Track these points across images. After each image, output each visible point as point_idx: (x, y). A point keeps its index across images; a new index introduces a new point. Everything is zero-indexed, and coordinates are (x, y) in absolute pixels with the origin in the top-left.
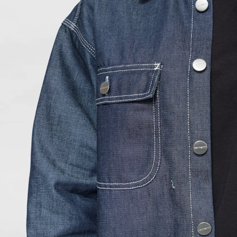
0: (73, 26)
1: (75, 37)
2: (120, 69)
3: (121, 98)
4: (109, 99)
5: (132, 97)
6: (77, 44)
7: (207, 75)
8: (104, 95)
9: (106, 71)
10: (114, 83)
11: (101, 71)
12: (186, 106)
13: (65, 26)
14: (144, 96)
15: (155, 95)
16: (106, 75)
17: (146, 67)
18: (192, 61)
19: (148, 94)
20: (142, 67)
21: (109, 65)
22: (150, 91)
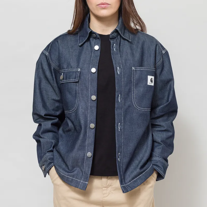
0: (47, 54)
1: (48, 58)
2: (66, 70)
3: (67, 81)
4: (63, 81)
5: (70, 81)
6: (49, 61)
7: (96, 74)
8: (62, 80)
9: (62, 71)
10: (65, 75)
11: (61, 71)
12: (89, 84)
13: (43, 53)
14: (75, 80)
15: (78, 81)
16: (62, 73)
17: (75, 70)
18: (91, 68)
19: (76, 80)
20: (74, 70)
21: (63, 69)
22: (77, 79)
